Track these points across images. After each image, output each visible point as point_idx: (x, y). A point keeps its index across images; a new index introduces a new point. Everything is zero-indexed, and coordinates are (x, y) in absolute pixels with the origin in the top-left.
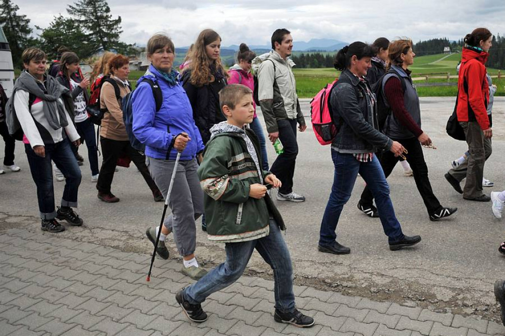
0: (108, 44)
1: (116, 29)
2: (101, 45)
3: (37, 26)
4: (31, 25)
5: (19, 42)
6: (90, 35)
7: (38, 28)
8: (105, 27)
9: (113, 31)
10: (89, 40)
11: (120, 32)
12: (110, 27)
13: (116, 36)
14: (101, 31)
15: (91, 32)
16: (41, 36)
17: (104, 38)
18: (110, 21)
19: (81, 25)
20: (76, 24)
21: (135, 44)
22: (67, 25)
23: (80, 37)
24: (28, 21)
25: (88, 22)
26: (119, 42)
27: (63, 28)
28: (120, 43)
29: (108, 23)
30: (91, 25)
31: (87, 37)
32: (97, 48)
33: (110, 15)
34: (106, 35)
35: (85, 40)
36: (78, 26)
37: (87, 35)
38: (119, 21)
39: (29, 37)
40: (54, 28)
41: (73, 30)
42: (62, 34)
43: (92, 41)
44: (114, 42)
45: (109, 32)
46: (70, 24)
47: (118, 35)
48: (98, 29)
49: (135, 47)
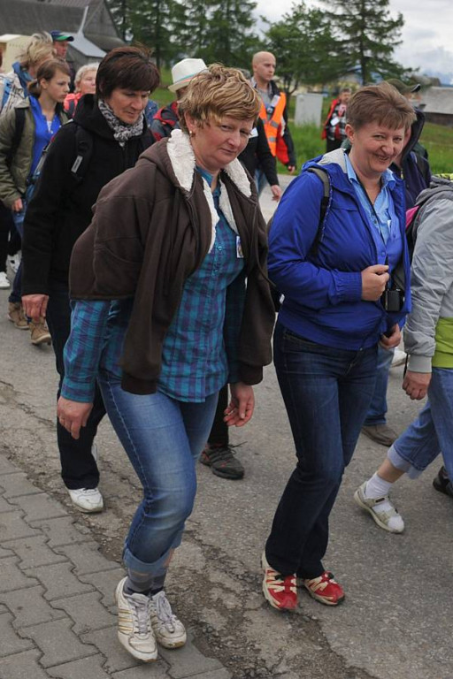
0: (371, 63)
1: (391, 37)
2: (358, 62)
3: (264, 16)
4: (255, 13)
5: (231, 40)
6: (344, 42)
7: (264, 20)
8: (373, 31)
9: (385, 42)
10: (340, 50)
11: (396, 44)
12: (381, 33)
13: (388, 49)
14: (364, 38)
15: (347, 37)
16: (267, 34)
17: (366, 49)
18: (385, 22)
19: (333, 23)
20: (325, 21)
21: (417, 70)
22: (309, 19)
23: (327, 42)
24: (253, 6)
25: (345, 19)
26: (391, 62)
27: (303, 24)
28: (392, 65)
29: (381, 24)
30: (348, 24)
31: (337, 45)
32: (350, 66)
33: (386, 11)
34: (372, 45)
35: (334, 50)
36: (329, 24)
37: (339, 42)
38: (400, 23)
39: (248, 32)
40: (289, 23)
41: (319, 30)
42: (300, 35)
43: (344, 53)
44: (381, 61)
45: (378, 40)
46: (316, 18)
47: (392, 49)
48: (359, 34)
49: (416, 74)
